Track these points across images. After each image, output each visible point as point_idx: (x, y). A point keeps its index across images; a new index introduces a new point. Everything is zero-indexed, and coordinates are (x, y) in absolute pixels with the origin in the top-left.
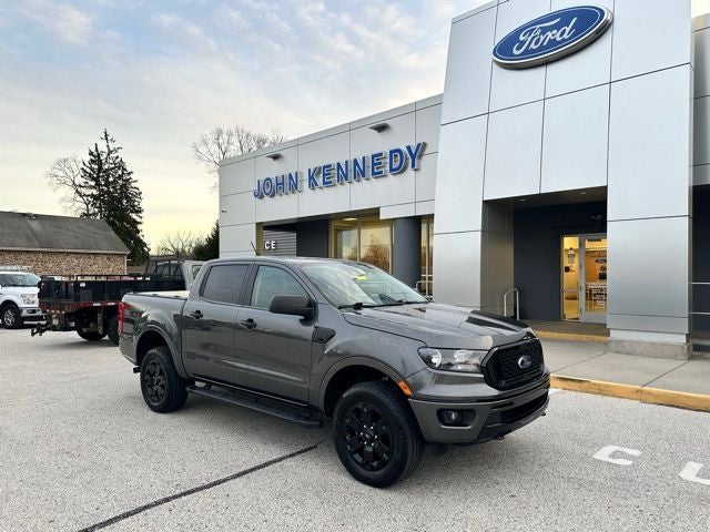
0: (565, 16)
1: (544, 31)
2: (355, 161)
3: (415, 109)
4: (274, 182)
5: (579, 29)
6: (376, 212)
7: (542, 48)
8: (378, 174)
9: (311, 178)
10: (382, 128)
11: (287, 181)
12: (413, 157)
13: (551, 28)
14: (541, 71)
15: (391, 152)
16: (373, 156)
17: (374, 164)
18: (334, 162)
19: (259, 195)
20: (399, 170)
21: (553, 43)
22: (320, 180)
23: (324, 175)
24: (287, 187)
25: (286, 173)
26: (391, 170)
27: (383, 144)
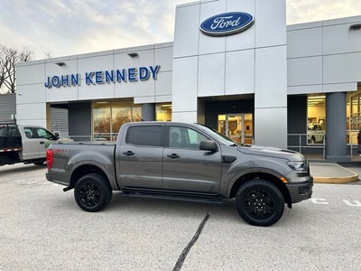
0: (235, 16)
1: (226, 20)
2: (118, 71)
3: (154, 48)
4: (60, 79)
5: (242, 23)
6: (132, 99)
7: (224, 28)
8: (132, 80)
9: (87, 78)
10: (134, 55)
11: (70, 78)
12: (154, 73)
13: (229, 20)
14: (223, 38)
15: (141, 69)
16: (130, 70)
17: (130, 74)
18: (104, 70)
19: (48, 86)
20: (145, 78)
21: (230, 27)
22: (94, 80)
23: (97, 77)
24: (70, 82)
25: (70, 75)
26: (141, 78)
27: (135, 64)
